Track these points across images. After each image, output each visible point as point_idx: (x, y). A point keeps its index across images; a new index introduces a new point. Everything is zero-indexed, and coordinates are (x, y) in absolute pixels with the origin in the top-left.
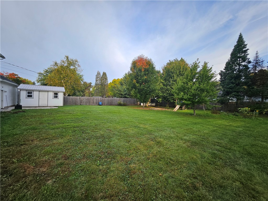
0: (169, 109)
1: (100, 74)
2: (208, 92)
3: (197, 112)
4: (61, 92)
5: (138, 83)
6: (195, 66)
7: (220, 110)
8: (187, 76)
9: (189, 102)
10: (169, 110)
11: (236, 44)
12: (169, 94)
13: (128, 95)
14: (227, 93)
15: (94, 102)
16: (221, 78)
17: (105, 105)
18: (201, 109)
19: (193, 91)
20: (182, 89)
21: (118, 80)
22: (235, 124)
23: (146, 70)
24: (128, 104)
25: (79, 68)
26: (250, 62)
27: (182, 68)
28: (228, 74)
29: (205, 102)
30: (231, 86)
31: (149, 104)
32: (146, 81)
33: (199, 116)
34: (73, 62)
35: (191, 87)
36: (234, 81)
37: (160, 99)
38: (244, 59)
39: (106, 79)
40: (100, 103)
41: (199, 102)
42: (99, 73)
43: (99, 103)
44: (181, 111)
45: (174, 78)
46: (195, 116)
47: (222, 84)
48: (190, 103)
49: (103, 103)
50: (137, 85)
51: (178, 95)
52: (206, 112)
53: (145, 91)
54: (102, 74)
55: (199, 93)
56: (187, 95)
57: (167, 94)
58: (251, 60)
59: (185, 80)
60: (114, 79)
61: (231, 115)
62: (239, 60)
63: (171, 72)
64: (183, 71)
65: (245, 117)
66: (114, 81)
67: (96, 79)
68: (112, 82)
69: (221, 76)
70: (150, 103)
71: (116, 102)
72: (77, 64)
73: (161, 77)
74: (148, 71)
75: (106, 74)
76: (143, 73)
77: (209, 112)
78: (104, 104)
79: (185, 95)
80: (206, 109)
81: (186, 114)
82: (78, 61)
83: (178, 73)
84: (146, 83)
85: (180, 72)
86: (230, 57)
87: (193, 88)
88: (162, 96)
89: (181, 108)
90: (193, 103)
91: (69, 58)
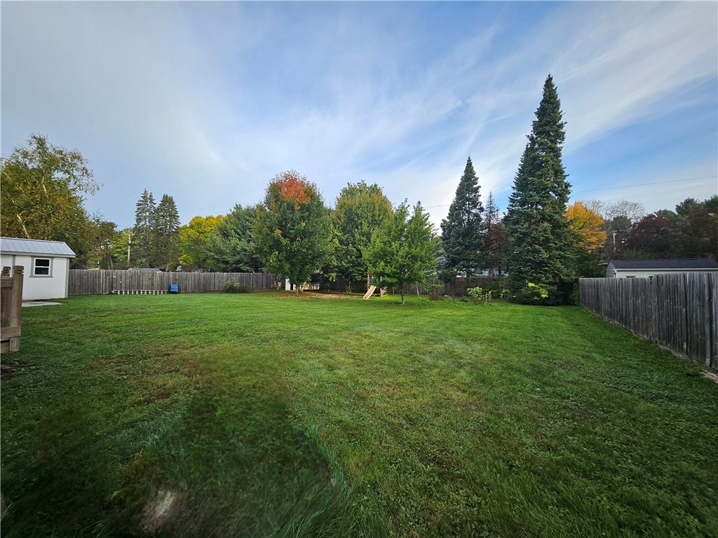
0: (353, 295)
1: (151, 202)
2: (423, 262)
3: (407, 299)
4: (61, 256)
5: (285, 236)
6: (402, 212)
7: (443, 295)
8: (390, 228)
9: (394, 280)
10: (355, 298)
11: (463, 174)
12: (353, 262)
13: (246, 263)
14: (453, 262)
15: (153, 284)
16: (443, 234)
17: (186, 292)
18: (413, 293)
19: (400, 260)
20: (383, 255)
21: (210, 220)
22: (459, 313)
23: (304, 208)
24: (253, 289)
25: (85, 178)
26: (482, 209)
27: (377, 208)
28: (454, 226)
29: (419, 279)
30: (458, 250)
31: (306, 287)
32: (304, 234)
33: (411, 305)
34: (63, 159)
35: (398, 252)
36: (462, 241)
37: (334, 275)
38: (475, 203)
39: (174, 216)
40: (175, 288)
41: (410, 280)
42: (147, 198)
43: (169, 288)
44: (378, 298)
45: (362, 229)
46: (404, 306)
47: (446, 246)
48: (396, 283)
49: (182, 287)
50: (284, 241)
51: (375, 266)
52: (421, 298)
53: (302, 256)
54: (158, 201)
55: (410, 263)
56: (391, 266)
57: (349, 262)
58: (484, 205)
59: (386, 238)
60: (197, 215)
61: (457, 301)
62: (467, 203)
63: (357, 215)
64: (379, 215)
65: (476, 303)
66: (197, 224)
67: (137, 215)
68: (188, 225)
69: (444, 230)
70: (306, 285)
71: (219, 282)
72: (80, 165)
73: (335, 224)
74: (308, 210)
75: (173, 203)
76: (298, 215)
77: (426, 298)
78: (186, 288)
79: (387, 266)
80: (422, 294)
81: (389, 304)
82: (84, 156)
83: (370, 219)
84: (305, 237)
85: (374, 215)
86: (455, 196)
87: (400, 253)
88: (337, 267)
89: (377, 292)
90: (401, 281)
91: (48, 145)
